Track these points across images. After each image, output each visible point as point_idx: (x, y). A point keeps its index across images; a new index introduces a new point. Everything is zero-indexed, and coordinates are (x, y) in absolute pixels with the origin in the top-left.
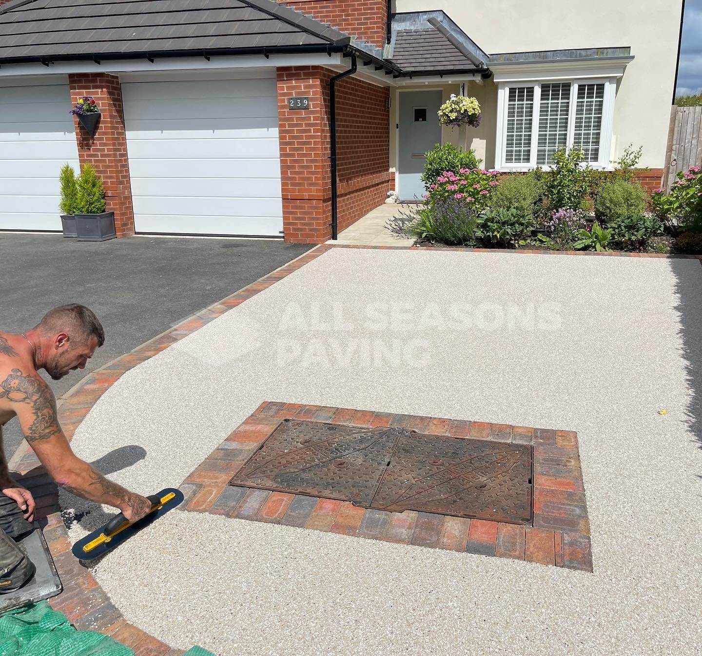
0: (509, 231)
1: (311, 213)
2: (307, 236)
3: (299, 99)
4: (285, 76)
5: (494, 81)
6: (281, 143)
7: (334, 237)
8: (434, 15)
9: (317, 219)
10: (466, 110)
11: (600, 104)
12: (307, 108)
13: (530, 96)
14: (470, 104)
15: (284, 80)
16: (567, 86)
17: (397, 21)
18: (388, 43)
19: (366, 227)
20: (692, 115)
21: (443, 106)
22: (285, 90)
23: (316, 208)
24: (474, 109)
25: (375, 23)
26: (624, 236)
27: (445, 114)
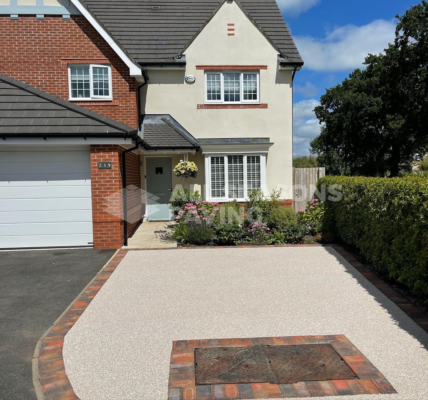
0: (232, 236)
1: (113, 230)
2: (110, 244)
3: (105, 163)
4: (96, 150)
5: (203, 153)
6: (92, 189)
7: (126, 244)
8: (165, 117)
9: (117, 233)
10: (190, 169)
11: (259, 166)
12: (110, 168)
13: (223, 162)
14: (191, 166)
15: (95, 152)
16: (241, 157)
18: (140, 131)
19: (140, 237)
20: (302, 172)
21: (177, 166)
22: (96, 158)
23: (116, 227)
25: (133, 119)
26: (292, 236)
27: (178, 171)
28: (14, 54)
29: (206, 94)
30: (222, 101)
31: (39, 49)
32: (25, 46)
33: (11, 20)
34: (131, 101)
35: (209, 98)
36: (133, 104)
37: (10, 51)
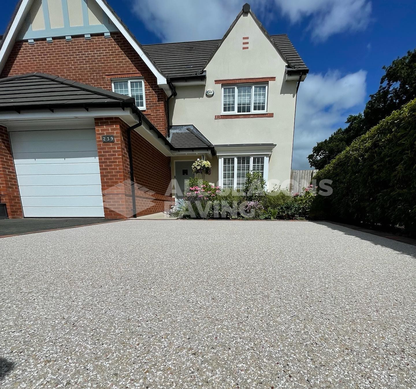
3: (108, 136)
5: (217, 154)
8: (189, 127)
10: (204, 165)
11: (263, 167)
12: (113, 142)
13: (233, 162)
14: (206, 163)
16: (248, 158)
17: (173, 129)
18: (169, 137)
20: (299, 174)
21: (194, 164)
22: (100, 131)
24: (208, 165)
25: (162, 126)
27: (195, 167)
28: (71, 72)
29: (223, 106)
30: (236, 112)
31: (89, 66)
32: (79, 65)
33: (67, 41)
34: (160, 110)
35: (225, 110)
36: (162, 112)
37: (68, 70)
